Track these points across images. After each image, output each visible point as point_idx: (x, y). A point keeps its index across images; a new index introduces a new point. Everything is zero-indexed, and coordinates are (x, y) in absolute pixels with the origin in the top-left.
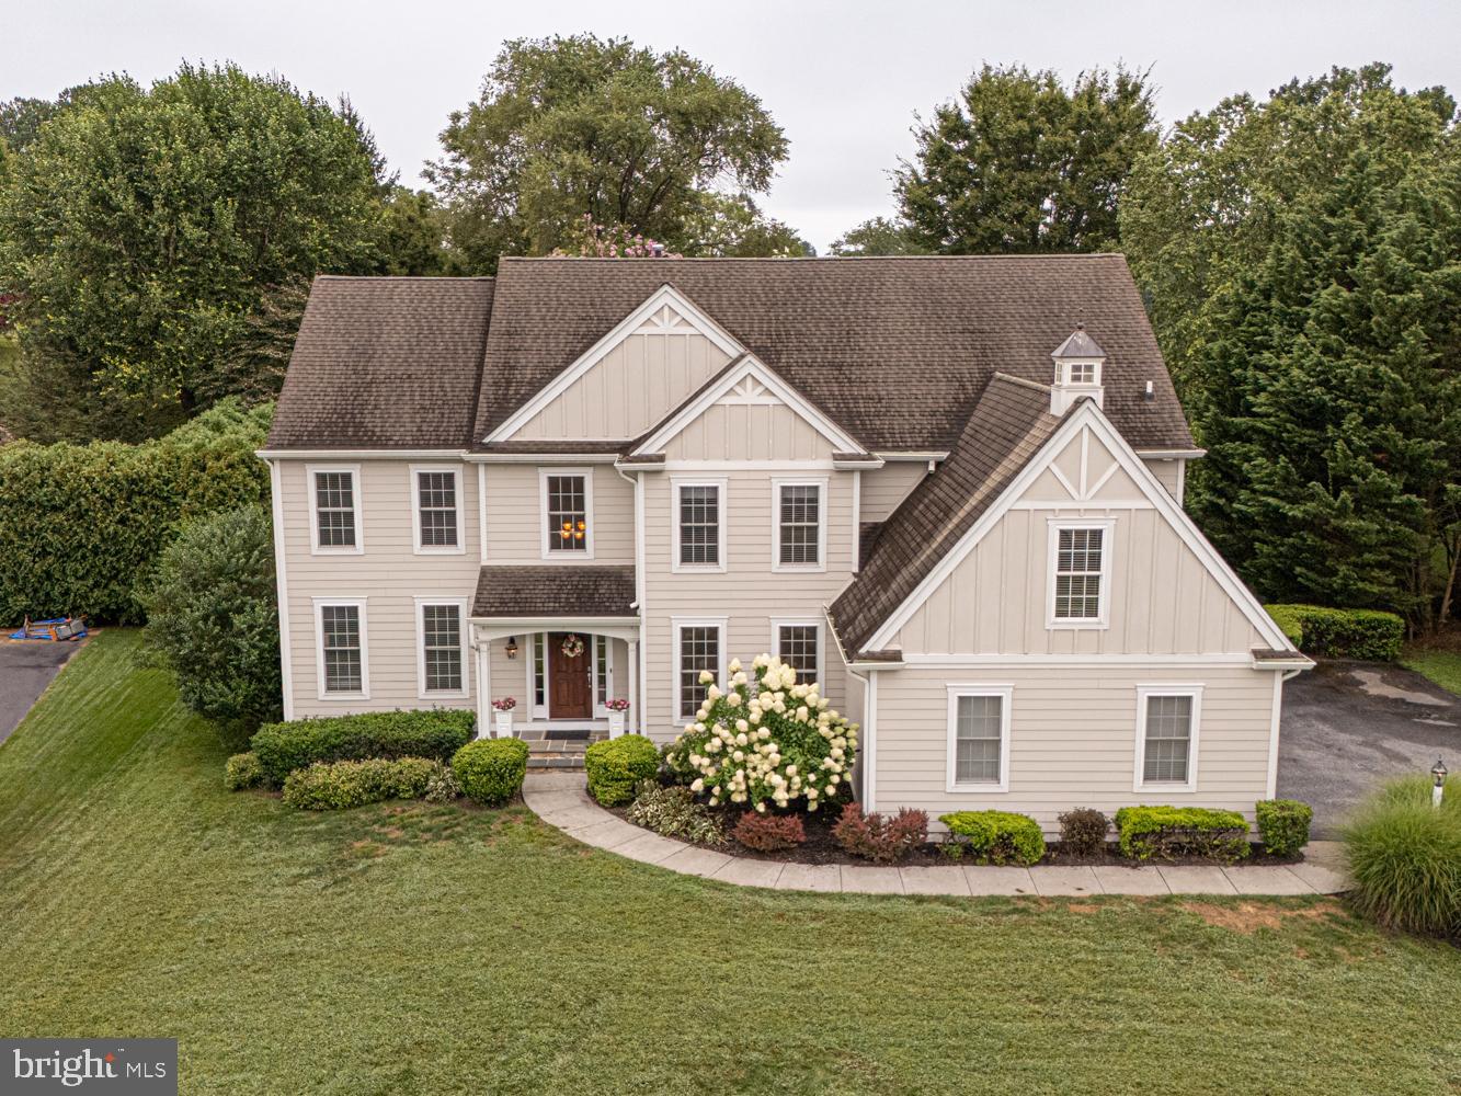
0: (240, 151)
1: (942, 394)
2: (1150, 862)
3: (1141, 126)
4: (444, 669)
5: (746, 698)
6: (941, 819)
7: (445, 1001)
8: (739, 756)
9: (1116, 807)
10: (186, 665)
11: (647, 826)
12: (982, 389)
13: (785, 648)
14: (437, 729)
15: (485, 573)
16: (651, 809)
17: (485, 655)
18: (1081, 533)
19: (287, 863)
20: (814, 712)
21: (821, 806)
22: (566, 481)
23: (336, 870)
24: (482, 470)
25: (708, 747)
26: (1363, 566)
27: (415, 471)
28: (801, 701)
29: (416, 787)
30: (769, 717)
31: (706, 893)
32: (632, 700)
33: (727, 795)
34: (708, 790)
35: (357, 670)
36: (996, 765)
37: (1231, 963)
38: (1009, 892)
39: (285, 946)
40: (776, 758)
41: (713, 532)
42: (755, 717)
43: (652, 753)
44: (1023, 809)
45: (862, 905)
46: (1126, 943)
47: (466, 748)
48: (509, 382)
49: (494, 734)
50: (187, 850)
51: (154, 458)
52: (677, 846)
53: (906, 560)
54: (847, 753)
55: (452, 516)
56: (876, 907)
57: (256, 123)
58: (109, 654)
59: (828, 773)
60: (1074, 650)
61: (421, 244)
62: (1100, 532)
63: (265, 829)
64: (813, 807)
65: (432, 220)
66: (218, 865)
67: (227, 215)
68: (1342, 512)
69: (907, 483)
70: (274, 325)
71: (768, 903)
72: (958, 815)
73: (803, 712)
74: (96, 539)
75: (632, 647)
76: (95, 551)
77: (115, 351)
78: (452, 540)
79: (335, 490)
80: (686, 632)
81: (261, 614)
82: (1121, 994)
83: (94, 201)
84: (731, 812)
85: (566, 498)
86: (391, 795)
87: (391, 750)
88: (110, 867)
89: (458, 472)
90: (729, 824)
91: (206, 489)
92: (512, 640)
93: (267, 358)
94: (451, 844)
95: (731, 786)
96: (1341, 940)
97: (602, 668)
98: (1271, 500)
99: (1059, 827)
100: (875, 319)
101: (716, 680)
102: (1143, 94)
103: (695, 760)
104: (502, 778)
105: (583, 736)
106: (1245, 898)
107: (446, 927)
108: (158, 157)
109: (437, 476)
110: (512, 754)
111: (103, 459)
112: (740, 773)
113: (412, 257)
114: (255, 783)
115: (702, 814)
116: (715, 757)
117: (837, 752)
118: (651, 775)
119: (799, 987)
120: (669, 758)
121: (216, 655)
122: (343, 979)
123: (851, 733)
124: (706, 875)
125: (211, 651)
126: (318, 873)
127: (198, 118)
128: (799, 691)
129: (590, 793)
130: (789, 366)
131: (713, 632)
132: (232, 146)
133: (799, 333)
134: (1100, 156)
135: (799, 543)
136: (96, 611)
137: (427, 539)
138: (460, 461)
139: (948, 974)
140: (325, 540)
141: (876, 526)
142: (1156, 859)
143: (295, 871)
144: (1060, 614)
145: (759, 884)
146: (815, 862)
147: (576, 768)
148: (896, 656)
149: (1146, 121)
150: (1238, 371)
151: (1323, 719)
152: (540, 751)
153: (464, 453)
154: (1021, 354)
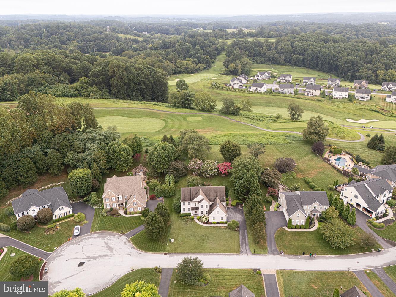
1: (214, 198)
2: (220, 224)
4: (189, 211)
9: (219, 221)
11: (200, 221)
13: (206, 212)
14: (189, 214)
15: (191, 207)
24: (191, 203)
27: (188, 202)
28: (206, 217)
31: (202, 225)
35: (185, 211)
36: (214, 220)
40: (205, 220)
43: (200, 217)
44: (216, 222)
45: (209, 226)
47: (191, 216)
48: (192, 199)
53: (212, 208)
59: (208, 220)
60: (218, 215)
63: (182, 221)
69: (212, 203)
71: (205, 226)
80: (201, 211)
81: (180, 208)
85: (196, 204)
86: (188, 219)
90: (203, 222)
92: (193, 210)
94: (191, 222)
96: (227, 228)
97: (197, 212)
100: (211, 192)
101: (203, 213)
106: (224, 226)
121: (178, 210)
129: (197, 219)
133: (207, 193)
135: (207, 207)
137: (188, 205)
140: (183, 205)
143: (184, 223)
146: (207, 224)
152: (195, 217)
154: (218, 195)
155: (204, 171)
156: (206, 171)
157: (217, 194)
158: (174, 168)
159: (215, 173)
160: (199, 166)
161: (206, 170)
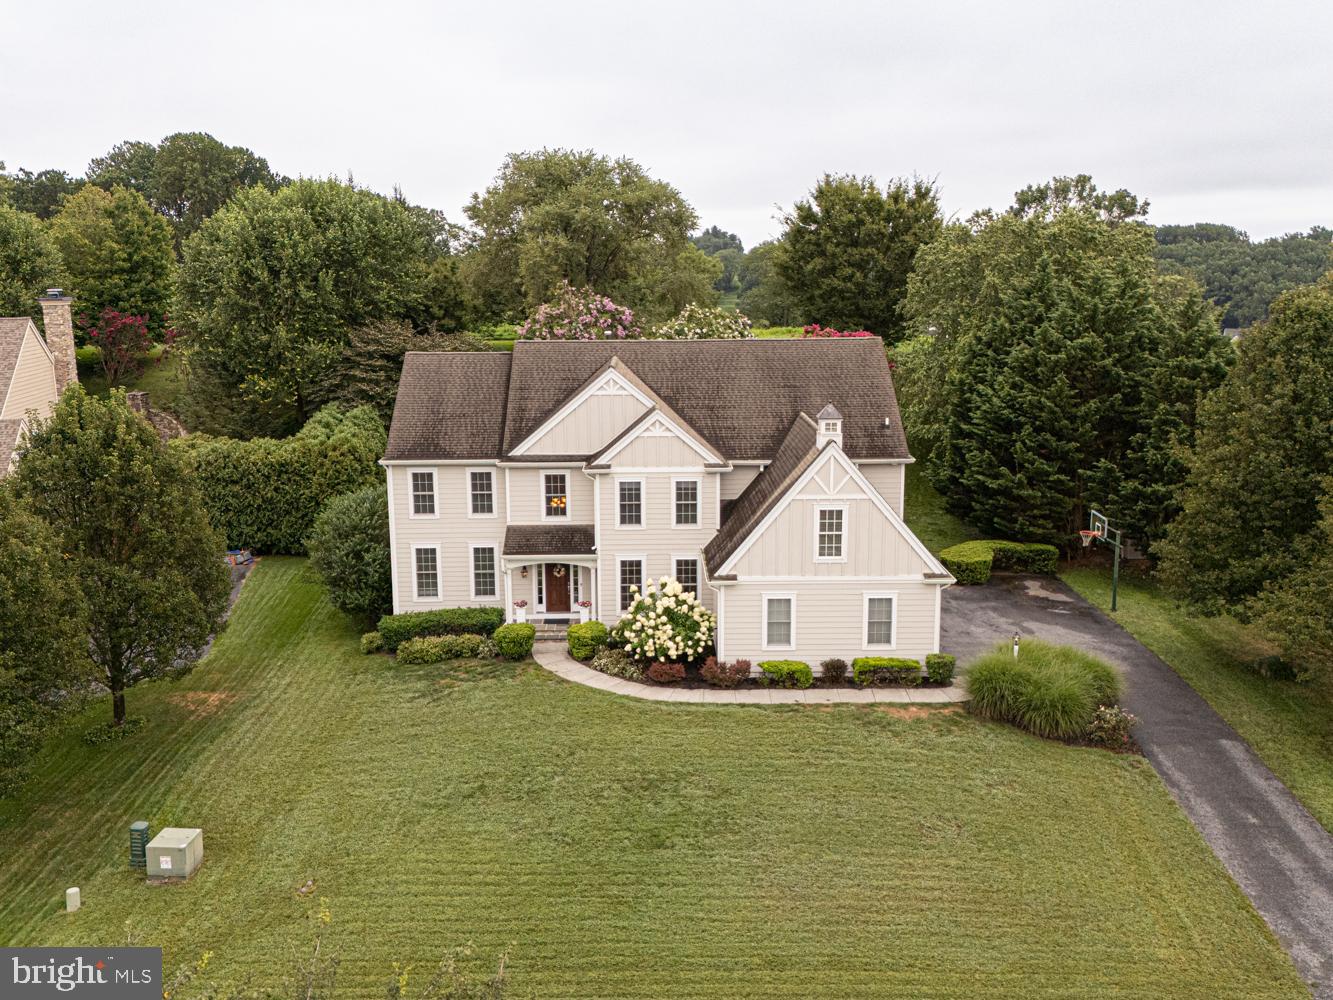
0: (335, 238)
1: (770, 425)
2: (868, 686)
3: (931, 216)
4: (485, 583)
5: (655, 600)
6: (759, 665)
7: (498, 755)
8: (650, 632)
9: (852, 659)
10: (334, 582)
11: (601, 670)
12: (792, 423)
13: (679, 572)
14: (481, 618)
15: (510, 530)
16: (603, 661)
17: (510, 577)
18: (831, 512)
19: (406, 691)
20: (692, 608)
21: (695, 658)
22: (555, 477)
23: (434, 694)
24: (507, 471)
25: (634, 627)
26: (1035, 517)
27: (469, 471)
28: (684, 602)
29: (472, 650)
30: (667, 611)
31: (632, 704)
32: (593, 602)
33: (644, 653)
34: (634, 650)
35: (435, 584)
36: (789, 635)
37: (896, 734)
38: (791, 701)
39: (413, 731)
40: (670, 633)
41: (638, 507)
42: (660, 610)
43: (604, 631)
44: (804, 659)
45: (712, 708)
46: (845, 725)
47: (501, 629)
48: (522, 419)
49: (515, 621)
50: (348, 686)
51: (294, 450)
52: (617, 680)
53: (742, 524)
54: (710, 629)
55: (490, 496)
56: (721, 709)
57: (345, 218)
58: (271, 573)
59: (699, 640)
60: (829, 573)
61: (453, 294)
62: (841, 512)
63: (389, 674)
64: (690, 659)
65: (459, 276)
66: (367, 693)
67: (327, 280)
68: (1020, 485)
69: (748, 478)
70: (359, 354)
71: (664, 708)
72: (768, 662)
73: (685, 608)
74: (260, 501)
75: (593, 571)
76: (259, 508)
77: (253, 372)
78: (490, 510)
79: (423, 483)
80: (623, 563)
81: (380, 552)
82: (835, 748)
83: (241, 274)
84: (646, 662)
85: (555, 486)
86: (458, 655)
87: (458, 630)
88: (305, 696)
89: (494, 472)
90: (646, 669)
91: (328, 469)
92: (525, 568)
93: (354, 376)
94: (494, 681)
95: (646, 648)
96: (956, 723)
97: (576, 583)
98: (980, 477)
99: (821, 669)
100: (734, 379)
101: (640, 590)
102: (931, 194)
103: (627, 634)
104: (521, 645)
105: (566, 622)
106: (913, 704)
107: (496, 721)
108: (283, 245)
109: (481, 474)
110: (526, 632)
111: (262, 450)
112: (651, 641)
113: (446, 302)
114: (379, 649)
115: (631, 664)
116: (638, 633)
117: (703, 629)
118: (603, 642)
119: (677, 746)
120: (613, 633)
121: (354, 576)
122: (445, 746)
123: (712, 619)
124: (632, 694)
125: (351, 574)
126: (424, 696)
127: (308, 217)
128: (683, 596)
129: (570, 653)
130: (683, 408)
131: (639, 563)
132: (330, 234)
133: (689, 388)
134: (902, 238)
135: (686, 512)
136: (259, 545)
137: (475, 510)
138: (495, 466)
139: (752, 740)
140: (417, 510)
141: (731, 502)
142: (872, 685)
143: (411, 695)
144: (821, 554)
145: (660, 698)
146: (691, 688)
147: (562, 639)
148: (734, 578)
149: (934, 213)
150: (968, 395)
151: (995, 609)
152: (543, 630)
153: (496, 461)
154: (817, 401)
157: (795, 400)
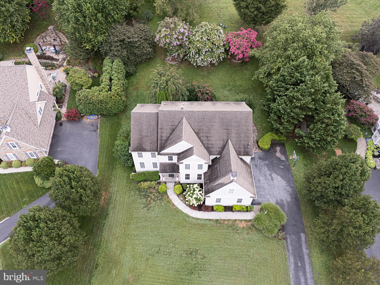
1: (221, 143)
4: (155, 167)
11: (181, 200)
12: (226, 143)
13: (198, 176)
15: (160, 164)
22: (170, 156)
23: (147, 206)
27: (150, 152)
29: (154, 187)
31: (187, 219)
35: (144, 167)
36: (220, 202)
38: (219, 218)
41: (189, 167)
48: (162, 140)
55: (155, 155)
56: (205, 222)
58: (104, 126)
62: (234, 189)
71: (194, 221)
80: (186, 174)
106: (243, 220)
109: (153, 153)
124: (187, 213)
131: (189, 174)
135: (200, 168)
137: (152, 157)
140: (139, 157)
143: (143, 206)
144: (229, 193)
145: (193, 215)
146: (199, 211)
147: (173, 182)
148: (209, 196)
154: (233, 135)
155: (193, 51)
156: (199, 52)
157: (228, 134)
158: (122, 41)
159: (219, 57)
160: (182, 39)
161: (199, 50)
